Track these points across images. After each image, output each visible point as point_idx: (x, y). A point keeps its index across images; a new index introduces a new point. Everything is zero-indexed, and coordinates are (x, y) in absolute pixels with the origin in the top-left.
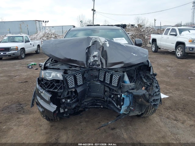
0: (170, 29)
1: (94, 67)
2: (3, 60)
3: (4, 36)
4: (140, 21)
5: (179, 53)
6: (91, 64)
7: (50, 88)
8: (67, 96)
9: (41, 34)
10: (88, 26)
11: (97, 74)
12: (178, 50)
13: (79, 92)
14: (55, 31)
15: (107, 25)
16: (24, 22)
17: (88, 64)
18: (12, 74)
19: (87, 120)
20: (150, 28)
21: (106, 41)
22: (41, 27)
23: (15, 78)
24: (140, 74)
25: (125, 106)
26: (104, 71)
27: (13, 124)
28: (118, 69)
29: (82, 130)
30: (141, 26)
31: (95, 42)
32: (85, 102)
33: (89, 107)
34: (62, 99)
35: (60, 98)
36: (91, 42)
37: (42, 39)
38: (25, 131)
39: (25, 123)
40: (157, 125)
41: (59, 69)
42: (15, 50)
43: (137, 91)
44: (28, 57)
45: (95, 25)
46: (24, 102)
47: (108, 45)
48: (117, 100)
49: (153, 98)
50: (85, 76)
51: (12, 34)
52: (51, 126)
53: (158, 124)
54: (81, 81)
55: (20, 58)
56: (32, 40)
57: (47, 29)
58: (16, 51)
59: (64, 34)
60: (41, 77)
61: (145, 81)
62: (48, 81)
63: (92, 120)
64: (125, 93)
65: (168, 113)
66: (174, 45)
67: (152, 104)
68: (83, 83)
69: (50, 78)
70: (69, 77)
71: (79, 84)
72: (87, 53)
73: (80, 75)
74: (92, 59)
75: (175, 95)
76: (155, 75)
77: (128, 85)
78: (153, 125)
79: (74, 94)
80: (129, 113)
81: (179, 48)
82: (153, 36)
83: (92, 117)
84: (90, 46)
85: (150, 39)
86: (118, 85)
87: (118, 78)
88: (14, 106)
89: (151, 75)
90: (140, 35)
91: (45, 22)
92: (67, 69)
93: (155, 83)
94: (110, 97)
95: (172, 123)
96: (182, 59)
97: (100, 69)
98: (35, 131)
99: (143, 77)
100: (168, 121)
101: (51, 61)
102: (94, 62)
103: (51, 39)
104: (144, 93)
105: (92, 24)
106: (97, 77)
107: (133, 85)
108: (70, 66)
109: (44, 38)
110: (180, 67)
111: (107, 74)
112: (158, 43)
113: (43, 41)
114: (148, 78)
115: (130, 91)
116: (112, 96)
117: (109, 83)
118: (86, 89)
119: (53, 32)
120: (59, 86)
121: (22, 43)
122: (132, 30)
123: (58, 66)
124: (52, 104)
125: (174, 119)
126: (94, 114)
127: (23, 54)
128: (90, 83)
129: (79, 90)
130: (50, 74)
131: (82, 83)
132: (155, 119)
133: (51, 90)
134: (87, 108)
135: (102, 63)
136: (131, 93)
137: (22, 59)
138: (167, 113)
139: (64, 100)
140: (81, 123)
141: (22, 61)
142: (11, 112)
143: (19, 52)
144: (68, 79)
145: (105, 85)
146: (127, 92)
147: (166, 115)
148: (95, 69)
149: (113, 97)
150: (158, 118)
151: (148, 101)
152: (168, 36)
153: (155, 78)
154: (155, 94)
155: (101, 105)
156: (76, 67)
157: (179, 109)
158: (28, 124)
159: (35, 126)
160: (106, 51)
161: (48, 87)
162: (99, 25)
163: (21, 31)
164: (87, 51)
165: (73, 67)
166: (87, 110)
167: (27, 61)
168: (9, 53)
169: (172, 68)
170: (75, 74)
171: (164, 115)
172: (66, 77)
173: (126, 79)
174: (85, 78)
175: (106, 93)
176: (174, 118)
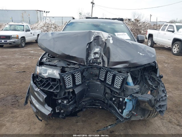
0: (167, 25)
1: (94, 64)
2: (4, 47)
3: (6, 24)
4: (136, 16)
5: (175, 50)
6: (91, 62)
7: (46, 87)
8: (64, 96)
9: (41, 24)
10: (87, 18)
11: (98, 73)
12: (174, 47)
13: (77, 93)
14: (55, 22)
15: (104, 18)
16: (26, 11)
17: (88, 62)
18: (12, 62)
19: (84, 119)
20: (147, 24)
21: (109, 37)
22: (42, 17)
23: (14, 67)
24: (145, 75)
25: (127, 111)
26: (106, 70)
27: (6, 120)
28: (122, 69)
29: (78, 132)
30: (138, 21)
31: (97, 38)
32: (83, 102)
33: (86, 107)
34: (57, 100)
35: (56, 98)
36: (93, 37)
37: (43, 29)
38: (18, 129)
39: (19, 119)
40: (158, 130)
41: (56, 66)
42: (15, 38)
43: (142, 96)
44: (28, 46)
45: (93, 18)
46: (20, 95)
47: (111, 42)
48: (119, 104)
49: (159, 104)
50: (84, 74)
51: (15, 23)
52: (46, 125)
53: (160, 129)
54: (80, 80)
55: (20, 46)
56: (33, 29)
57: (48, 20)
58: (17, 40)
59: (63, 24)
60: (36, 73)
61: (150, 83)
62: (43, 78)
63: (89, 120)
64: (128, 97)
65: (170, 117)
66: (171, 42)
67: (158, 110)
68: (82, 82)
69: (45, 75)
70: (67, 76)
71: (77, 84)
72: (87, 49)
73: (79, 73)
74: (92, 57)
75: (174, 95)
76: (161, 77)
77: (133, 88)
78: (155, 129)
79: (71, 95)
80: (130, 118)
81: (176, 45)
82: (150, 32)
83: (89, 116)
84: (91, 41)
85: (146, 34)
86: (121, 87)
87: (121, 79)
88: (9, 98)
89: (158, 77)
90: (137, 29)
91: (46, 12)
92: (64, 66)
93: (162, 86)
94: (111, 99)
95: (175, 128)
96: (178, 56)
97: (101, 68)
98: (29, 130)
99: (148, 78)
100: (170, 126)
101: (48, 55)
102: (95, 59)
103: (51, 29)
104: (151, 98)
105: (91, 17)
106: (98, 76)
107: (137, 87)
108: (69, 63)
109: (44, 28)
110: (176, 64)
111: (109, 74)
112: (155, 38)
113: (43, 30)
114: (153, 80)
115: (135, 95)
116: (114, 99)
117: (110, 83)
118: (85, 89)
119: (53, 22)
120: (55, 86)
121: (22, 32)
122: (129, 24)
123: (55, 62)
124: (46, 106)
125: (177, 124)
126: (92, 112)
127: (24, 43)
128: (90, 82)
129: (77, 91)
130: (46, 71)
131: (80, 83)
132: (157, 122)
133: (47, 89)
134: (84, 108)
135: (103, 61)
136: (135, 97)
137: (22, 47)
138: (168, 116)
139: (60, 101)
140: (77, 122)
141: (22, 49)
142: (5, 105)
143: (20, 41)
144: (65, 78)
145: (105, 86)
146: (131, 95)
147: (168, 119)
148: (95, 67)
149: (115, 101)
150: (159, 121)
151: (153, 106)
152: (165, 32)
153: (161, 81)
154: (161, 99)
155: (99, 106)
156: (75, 64)
157: (180, 112)
158: (22, 121)
159: (29, 123)
160: (108, 48)
161: (43, 85)
162: (97, 18)
163: (22, 20)
164: (87, 47)
165: (71, 64)
166: (84, 110)
167: (27, 49)
168: (10, 41)
169: (169, 65)
170: (74, 73)
171: (166, 118)
172: (63, 76)
173: (130, 80)
174: (84, 76)
175: (107, 95)
176: (176, 122)
